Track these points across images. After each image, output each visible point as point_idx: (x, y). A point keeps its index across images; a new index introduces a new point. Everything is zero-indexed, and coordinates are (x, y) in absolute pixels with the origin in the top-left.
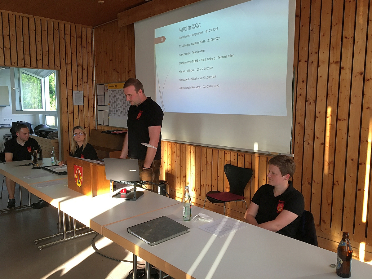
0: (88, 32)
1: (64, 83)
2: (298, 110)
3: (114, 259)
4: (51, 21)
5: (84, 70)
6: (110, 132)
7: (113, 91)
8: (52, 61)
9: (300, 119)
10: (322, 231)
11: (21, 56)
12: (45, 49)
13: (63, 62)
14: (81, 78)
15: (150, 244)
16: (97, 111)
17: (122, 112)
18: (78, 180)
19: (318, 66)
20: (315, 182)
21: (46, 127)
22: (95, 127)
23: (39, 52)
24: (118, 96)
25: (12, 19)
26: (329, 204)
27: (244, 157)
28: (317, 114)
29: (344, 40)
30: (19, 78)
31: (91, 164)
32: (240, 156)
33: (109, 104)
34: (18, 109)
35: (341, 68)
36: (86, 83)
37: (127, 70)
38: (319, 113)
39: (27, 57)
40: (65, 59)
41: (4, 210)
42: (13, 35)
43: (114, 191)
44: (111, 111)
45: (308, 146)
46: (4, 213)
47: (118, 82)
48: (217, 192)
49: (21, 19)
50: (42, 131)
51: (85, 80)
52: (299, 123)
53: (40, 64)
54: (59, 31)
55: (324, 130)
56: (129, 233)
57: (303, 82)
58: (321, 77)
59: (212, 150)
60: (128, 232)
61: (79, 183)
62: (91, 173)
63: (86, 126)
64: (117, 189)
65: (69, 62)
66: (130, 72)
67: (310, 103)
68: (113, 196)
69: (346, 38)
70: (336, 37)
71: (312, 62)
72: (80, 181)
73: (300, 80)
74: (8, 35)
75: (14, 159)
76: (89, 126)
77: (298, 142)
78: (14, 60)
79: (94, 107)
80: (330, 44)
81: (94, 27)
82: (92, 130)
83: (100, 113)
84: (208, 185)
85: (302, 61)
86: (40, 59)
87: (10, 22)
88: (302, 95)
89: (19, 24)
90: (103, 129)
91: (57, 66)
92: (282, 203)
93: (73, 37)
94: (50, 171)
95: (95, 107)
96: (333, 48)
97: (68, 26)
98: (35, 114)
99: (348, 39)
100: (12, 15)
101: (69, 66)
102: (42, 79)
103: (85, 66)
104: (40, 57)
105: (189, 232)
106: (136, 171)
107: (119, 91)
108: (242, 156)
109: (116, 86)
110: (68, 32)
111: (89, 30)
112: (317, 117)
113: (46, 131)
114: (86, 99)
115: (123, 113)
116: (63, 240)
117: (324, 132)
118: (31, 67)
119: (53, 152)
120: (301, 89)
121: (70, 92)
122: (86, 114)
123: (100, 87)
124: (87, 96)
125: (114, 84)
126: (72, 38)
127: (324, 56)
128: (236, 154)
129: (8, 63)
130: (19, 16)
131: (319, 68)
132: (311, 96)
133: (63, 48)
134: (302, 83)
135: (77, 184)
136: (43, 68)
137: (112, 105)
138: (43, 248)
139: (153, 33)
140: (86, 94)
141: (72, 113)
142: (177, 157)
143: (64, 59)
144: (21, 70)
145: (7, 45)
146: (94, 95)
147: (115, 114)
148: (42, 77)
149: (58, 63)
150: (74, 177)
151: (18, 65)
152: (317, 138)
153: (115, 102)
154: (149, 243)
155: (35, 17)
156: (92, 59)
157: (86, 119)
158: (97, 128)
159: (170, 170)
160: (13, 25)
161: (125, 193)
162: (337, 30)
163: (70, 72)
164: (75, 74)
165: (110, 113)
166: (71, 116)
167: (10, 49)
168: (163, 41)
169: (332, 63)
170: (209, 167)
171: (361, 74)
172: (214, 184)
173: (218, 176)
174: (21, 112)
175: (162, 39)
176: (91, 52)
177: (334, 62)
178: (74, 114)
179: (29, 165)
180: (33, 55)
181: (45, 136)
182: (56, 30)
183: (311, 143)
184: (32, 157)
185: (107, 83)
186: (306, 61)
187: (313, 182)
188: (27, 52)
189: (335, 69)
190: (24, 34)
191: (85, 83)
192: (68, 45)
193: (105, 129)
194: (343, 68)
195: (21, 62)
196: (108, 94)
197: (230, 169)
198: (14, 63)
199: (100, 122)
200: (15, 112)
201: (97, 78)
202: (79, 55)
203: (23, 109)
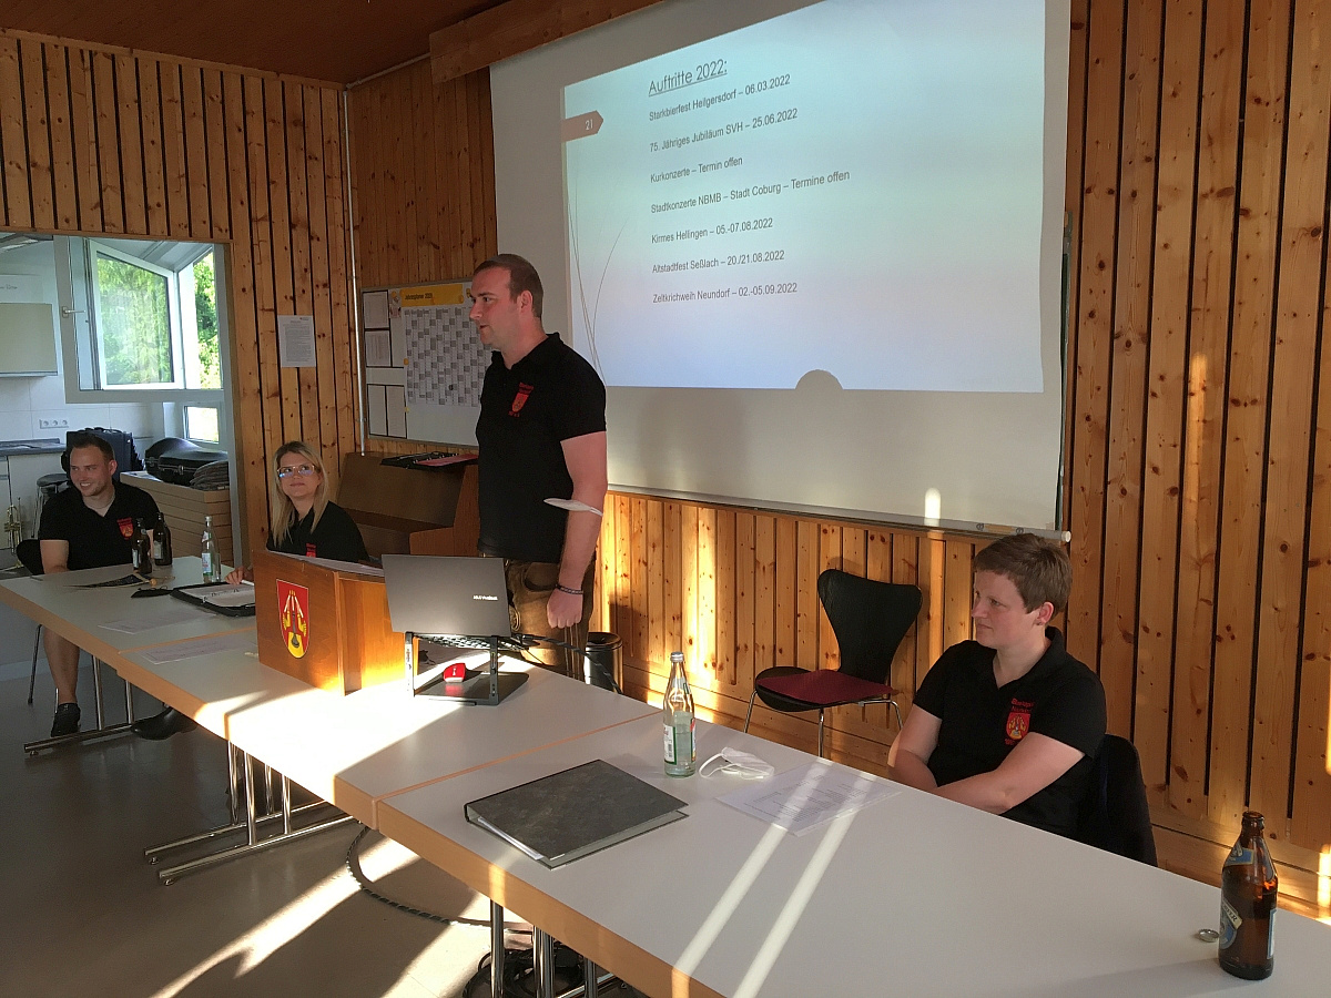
0: (326, 105)
1: (244, 290)
2: (1083, 370)
3: (425, 915)
4: (193, 67)
5: (314, 242)
6: (412, 459)
7: (419, 314)
8: (202, 212)
9: (1091, 404)
10: (1175, 807)
11: (90, 194)
12: (176, 167)
13: (241, 213)
14: (306, 270)
15: (546, 860)
16: (365, 387)
17: (451, 387)
18: (291, 635)
19: (1156, 208)
20: (1146, 629)
21: (190, 448)
22: (357, 445)
23: (155, 179)
24: (435, 331)
25: (56, 62)
26: (1199, 712)
27: (888, 546)
28: (1154, 385)
29: (1250, 107)
30: (88, 275)
31: (336, 575)
32: (877, 539)
33: (406, 362)
34: (86, 383)
35: (1239, 212)
36: (325, 285)
37: (468, 238)
38: (1162, 378)
39: (113, 199)
40: (246, 202)
41: (43, 742)
42: (60, 120)
43: (420, 671)
44: (416, 386)
45: (1121, 501)
46: (42, 753)
47: (439, 280)
48: (795, 671)
49: (87, 64)
50: (173, 463)
51: (321, 276)
52: (1088, 418)
53: (158, 221)
54: (223, 102)
55: (1179, 443)
56: (471, 822)
57: (1101, 266)
58: (1166, 246)
59: (775, 519)
60: (467, 818)
61: (296, 645)
62: (338, 609)
63: (327, 441)
64: (434, 664)
65: (261, 211)
66: (478, 245)
67: (1128, 344)
68: (418, 692)
69: (1258, 101)
70: (1221, 100)
71: (1134, 194)
72: (299, 638)
73: (1090, 260)
74: (43, 122)
75: (74, 562)
76: (336, 442)
77: (1087, 487)
78: (67, 208)
79: (353, 375)
80: (1199, 125)
81: (349, 86)
82: (348, 455)
83: (376, 395)
84: (763, 647)
85: (1096, 190)
86: (159, 205)
87: (48, 73)
88: (1096, 314)
89: (82, 80)
90: (386, 450)
91: (221, 230)
92: (1024, 708)
93: (274, 121)
94: (196, 602)
95: (357, 374)
96: (1210, 138)
97: (254, 84)
98: (148, 400)
99: (1263, 107)
100: (56, 46)
101: (262, 229)
102: (171, 277)
103: (318, 228)
104: (156, 197)
105: (686, 816)
106: (496, 598)
107: (439, 314)
108: (883, 540)
109: (429, 296)
110: (255, 104)
111: (330, 95)
112: (1154, 395)
113: (187, 463)
114: (324, 344)
115: (454, 391)
116: (247, 848)
117: (1178, 448)
118: (125, 232)
119: (206, 534)
120: (1093, 294)
121: (266, 320)
122: (327, 399)
123: (375, 301)
124: (328, 335)
125: (422, 290)
126: (270, 125)
127: (1176, 169)
128: (861, 533)
129: (45, 220)
130: (82, 51)
131: (1159, 214)
132: (1130, 320)
133: (238, 162)
134: (1097, 270)
135: (291, 648)
136: (169, 234)
137: (415, 365)
138: (175, 878)
139: (557, 102)
140: (325, 327)
141: (274, 395)
142: (651, 549)
143: (242, 203)
144: (95, 245)
145: (41, 156)
146: (351, 331)
147: (427, 395)
148: (171, 268)
149: (222, 220)
150: (279, 623)
151: (79, 229)
152: (1155, 470)
153: (426, 353)
154: (541, 857)
155: (137, 53)
156: (344, 198)
157: (327, 418)
158: (365, 447)
159: (627, 593)
160: (58, 84)
161: (461, 679)
162: (1223, 73)
163: (264, 249)
164: (282, 256)
165: (410, 394)
166: (271, 406)
167: (51, 169)
168: (595, 130)
169: (1205, 196)
170: (765, 580)
171: (1315, 233)
172: (784, 640)
173: (797, 616)
174: (97, 395)
175: (590, 123)
176: (337, 174)
177: (1212, 191)
178: (284, 400)
179: (124, 582)
180: (134, 189)
181: (184, 480)
182: (212, 99)
183: (1132, 488)
184: (135, 554)
185: (399, 284)
186: (1111, 192)
187: (1141, 629)
188: (111, 179)
189: (1216, 217)
190: (98, 114)
191: (321, 287)
192: (257, 152)
193: (395, 450)
194: (1246, 212)
195: (91, 217)
196: (400, 324)
197: (840, 588)
198: (67, 221)
199: (377, 428)
200: (75, 394)
201: (361, 267)
202: (298, 186)
203: (104, 386)
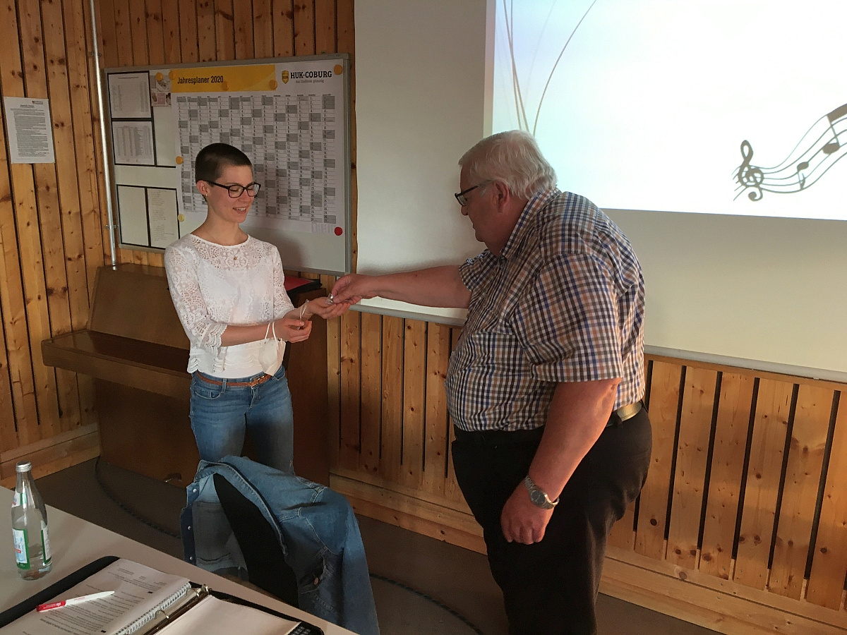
7: (201, 102)
14: (37, 40)
16: (114, 188)
22: (106, 256)
33: (180, 161)
51: (56, 49)
59: (837, 392)
63: (73, 253)
76: (83, 254)
79: (100, 173)
82: (97, 268)
83: (131, 197)
90: (145, 262)
95: (103, 173)
107: (234, 103)
109: (218, 79)
114: (63, 135)
122: (69, 203)
124: (68, 124)
125: (205, 72)
140: (63, 112)
141: (4, 198)
146: (95, 119)
157: (70, 225)
158: (118, 257)
164: (5, 19)
165: (185, 199)
166: (2, 213)
178: (17, 205)
185: (166, 62)
199: (129, 235)
